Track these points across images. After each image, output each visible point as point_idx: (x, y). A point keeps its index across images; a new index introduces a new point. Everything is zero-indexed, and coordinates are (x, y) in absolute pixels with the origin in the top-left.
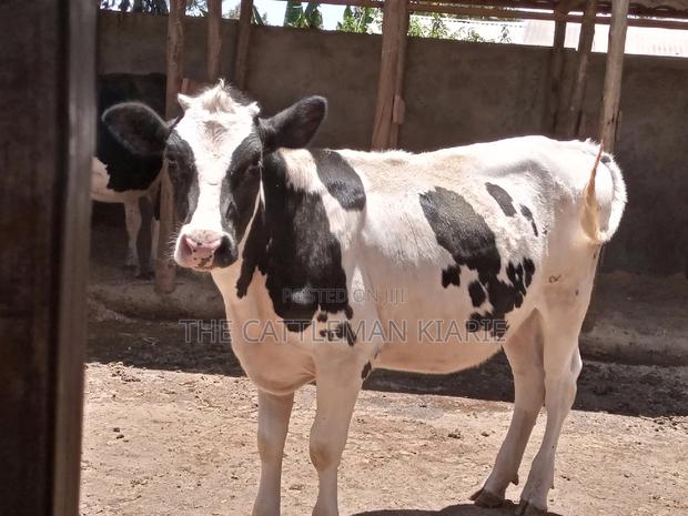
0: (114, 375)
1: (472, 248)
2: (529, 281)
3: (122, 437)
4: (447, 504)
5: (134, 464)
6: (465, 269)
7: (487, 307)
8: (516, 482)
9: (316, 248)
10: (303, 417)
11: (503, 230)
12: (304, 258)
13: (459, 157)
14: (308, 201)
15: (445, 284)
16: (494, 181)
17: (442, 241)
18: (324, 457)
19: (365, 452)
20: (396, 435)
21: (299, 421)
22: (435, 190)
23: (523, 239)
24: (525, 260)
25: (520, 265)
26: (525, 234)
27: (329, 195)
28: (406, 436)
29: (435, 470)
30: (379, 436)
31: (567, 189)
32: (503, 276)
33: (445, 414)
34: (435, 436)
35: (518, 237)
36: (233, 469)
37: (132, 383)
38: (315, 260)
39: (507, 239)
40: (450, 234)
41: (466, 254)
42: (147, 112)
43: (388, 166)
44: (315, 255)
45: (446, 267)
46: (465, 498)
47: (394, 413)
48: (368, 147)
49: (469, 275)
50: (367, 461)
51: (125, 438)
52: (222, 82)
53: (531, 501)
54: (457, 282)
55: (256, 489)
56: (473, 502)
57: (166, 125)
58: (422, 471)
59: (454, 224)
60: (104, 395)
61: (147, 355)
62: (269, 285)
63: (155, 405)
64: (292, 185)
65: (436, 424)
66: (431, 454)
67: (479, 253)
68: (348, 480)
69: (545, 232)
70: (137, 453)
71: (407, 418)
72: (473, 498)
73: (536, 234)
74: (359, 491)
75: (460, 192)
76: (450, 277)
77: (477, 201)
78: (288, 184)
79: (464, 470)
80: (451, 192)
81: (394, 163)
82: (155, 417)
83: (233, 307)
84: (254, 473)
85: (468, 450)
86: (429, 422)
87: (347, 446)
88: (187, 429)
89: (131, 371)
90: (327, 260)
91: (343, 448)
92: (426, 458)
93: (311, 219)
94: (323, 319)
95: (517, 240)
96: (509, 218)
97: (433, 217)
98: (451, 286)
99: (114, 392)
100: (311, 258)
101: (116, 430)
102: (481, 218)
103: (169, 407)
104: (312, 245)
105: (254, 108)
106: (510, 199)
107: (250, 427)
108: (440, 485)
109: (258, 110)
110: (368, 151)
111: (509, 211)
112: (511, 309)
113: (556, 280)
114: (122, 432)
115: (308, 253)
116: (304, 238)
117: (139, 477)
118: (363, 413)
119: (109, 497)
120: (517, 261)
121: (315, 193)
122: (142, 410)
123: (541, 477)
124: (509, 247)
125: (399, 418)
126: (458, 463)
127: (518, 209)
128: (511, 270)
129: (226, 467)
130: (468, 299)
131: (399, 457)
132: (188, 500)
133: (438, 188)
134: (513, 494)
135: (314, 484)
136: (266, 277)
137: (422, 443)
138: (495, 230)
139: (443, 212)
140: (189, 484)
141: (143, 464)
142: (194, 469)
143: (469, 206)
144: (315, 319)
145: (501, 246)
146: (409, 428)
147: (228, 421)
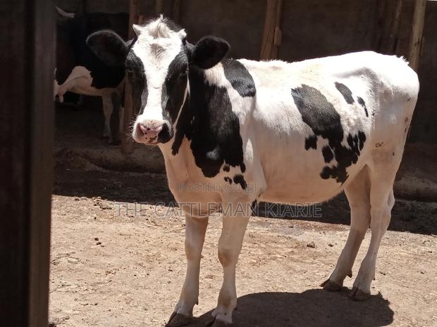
0: (96, 205)
1: (326, 124)
2: (362, 146)
3: (100, 243)
4: (306, 289)
5: (108, 261)
6: (320, 138)
7: (334, 163)
8: (350, 276)
9: (223, 124)
10: (213, 233)
11: (346, 113)
12: (215, 129)
13: (317, 65)
14: (218, 92)
15: (307, 148)
16: (340, 81)
17: (305, 119)
18: (227, 258)
19: (253, 255)
20: (273, 245)
21: (212, 235)
22: (301, 87)
23: (359, 119)
24: (359, 132)
25: (356, 136)
26: (360, 116)
27: (232, 88)
28: (279, 246)
29: (298, 267)
30: (263, 245)
31: (388, 86)
32: (345, 143)
33: (306, 232)
34: (299, 245)
35: (355, 117)
36: (169, 265)
37: (106, 210)
38: (222, 131)
39: (348, 119)
40: (311, 115)
41: (321, 128)
42: (115, 36)
43: (271, 70)
44: (222, 128)
45: (308, 137)
46: (317, 285)
47: (272, 231)
48: (257, 58)
49: (322, 142)
50: (255, 261)
51: (102, 244)
52: (162, 16)
53: (360, 288)
54: (315, 147)
55: (183, 278)
56: (322, 288)
57: (127, 44)
58: (290, 268)
59: (314, 109)
60: (89, 217)
61: (116, 193)
62: (192, 147)
63: (121, 224)
64: (208, 82)
65: (300, 238)
66: (296, 257)
67: (330, 128)
68: (243, 273)
69: (373, 114)
70: (109, 254)
71: (280, 235)
72: (322, 285)
73: (367, 115)
74: (249, 280)
75: (318, 88)
76: (311, 143)
77: (329, 94)
78: (205, 82)
79: (317, 268)
80: (311, 88)
81: (275, 68)
82: (121, 232)
83: (170, 161)
84: (183, 267)
85: (319, 255)
86: (295, 237)
87: (242, 251)
88: (141, 239)
89: (106, 203)
90: (230, 131)
91: (239, 253)
92: (292, 260)
93: (220, 104)
94: (227, 169)
95: (354, 120)
96: (350, 105)
97: (300, 104)
98: (311, 149)
99: (95, 215)
100: (219, 129)
101: (96, 239)
102: (331, 105)
103: (129, 226)
104: (220, 121)
105: (183, 33)
106: (350, 93)
107: (180, 239)
108: (302, 277)
109: (185, 34)
110: (258, 61)
111: (350, 100)
112: (350, 165)
113: (380, 146)
114: (100, 241)
115: (218, 127)
116: (215, 116)
117: (111, 269)
118: (252, 231)
119: (91, 281)
120: (355, 133)
121: (222, 87)
122: (113, 227)
123: (367, 272)
124: (349, 124)
125: (275, 234)
126: (312, 263)
127: (355, 99)
128: (350, 139)
129: (165, 263)
130: (322, 158)
131: (275, 259)
132: (141, 284)
133: (303, 85)
134: (348, 283)
135: (220, 275)
136: (191, 141)
137: (290, 250)
138: (341, 113)
139: (306, 101)
140: (141, 273)
141: (113, 261)
142: (145, 264)
143: (324, 97)
144: (221, 169)
145: (344, 123)
146: (281, 241)
147: (167, 234)
